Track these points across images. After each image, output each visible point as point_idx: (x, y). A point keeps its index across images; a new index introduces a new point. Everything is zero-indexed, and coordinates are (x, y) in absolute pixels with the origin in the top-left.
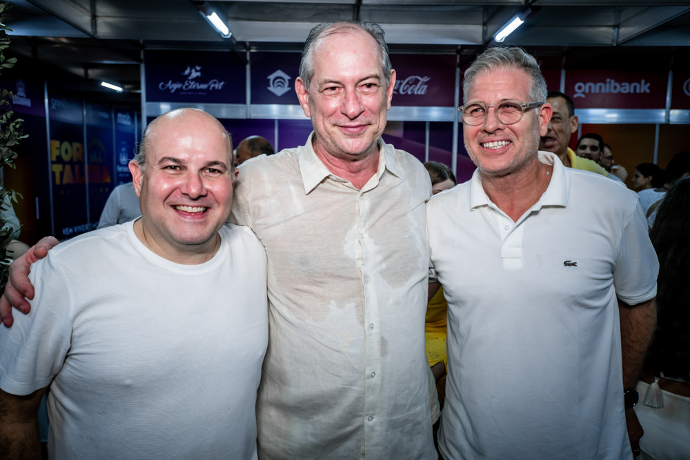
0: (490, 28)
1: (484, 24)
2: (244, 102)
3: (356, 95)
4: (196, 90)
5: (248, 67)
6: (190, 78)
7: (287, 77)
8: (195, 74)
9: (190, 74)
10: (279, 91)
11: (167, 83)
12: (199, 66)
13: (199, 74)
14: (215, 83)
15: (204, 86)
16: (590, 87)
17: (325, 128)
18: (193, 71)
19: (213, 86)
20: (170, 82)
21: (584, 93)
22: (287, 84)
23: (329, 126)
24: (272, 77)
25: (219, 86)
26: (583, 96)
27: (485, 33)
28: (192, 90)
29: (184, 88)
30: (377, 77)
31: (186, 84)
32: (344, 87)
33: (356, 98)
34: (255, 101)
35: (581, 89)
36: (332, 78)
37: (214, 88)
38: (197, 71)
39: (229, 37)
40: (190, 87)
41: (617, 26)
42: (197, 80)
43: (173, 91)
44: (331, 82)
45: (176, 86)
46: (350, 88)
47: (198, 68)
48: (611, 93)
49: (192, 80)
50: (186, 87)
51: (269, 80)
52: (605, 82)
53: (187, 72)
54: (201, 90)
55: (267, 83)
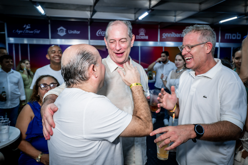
0: (137, 15)
1: (135, 14)
2: (48, 38)
3: (119, 43)
4: (28, 33)
5: (49, 25)
6: (26, 28)
7: (65, 29)
8: (28, 27)
9: (26, 27)
10: (62, 34)
11: (16, 30)
12: (30, 24)
13: (29, 27)
14: (36, 31)
15: (32, 32)
16: (167, 35)
17: (112, 53)
18: (27, 26)
19: (35, 32)
20: (18, 30)
21: (165, 37)
22: (65, 32)
23: (113, 53)
24: (59, 29)
25: (38, 32)
26: (165, 38)
27: (135, 16)
28: (27, 33)
29: (24, 32)
30: (125, 39)
31: (24, 31)
32: (116, 41)
33: (119, 45)
34: (52, 38)
35: (165, 35)
36: (112, 39)
37: (36, 33)
38: (29, 26)
39: (44, 14)
40: (26, 32)
41: (175, 16)
42: (28, 29)
43: (19, 33)
44: (112, 40)
45: (20, 32)
46: (117, 42)
47: (29, 25)
48: (173, 37)
49: (27, 29)
50: (25, 32)
51: (58, 30)
52: (171, 33)
53: (25, 26)
54: (31, 33)
55: (57, 31)
